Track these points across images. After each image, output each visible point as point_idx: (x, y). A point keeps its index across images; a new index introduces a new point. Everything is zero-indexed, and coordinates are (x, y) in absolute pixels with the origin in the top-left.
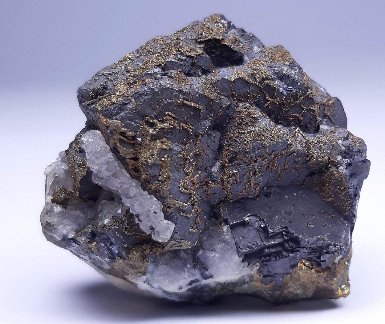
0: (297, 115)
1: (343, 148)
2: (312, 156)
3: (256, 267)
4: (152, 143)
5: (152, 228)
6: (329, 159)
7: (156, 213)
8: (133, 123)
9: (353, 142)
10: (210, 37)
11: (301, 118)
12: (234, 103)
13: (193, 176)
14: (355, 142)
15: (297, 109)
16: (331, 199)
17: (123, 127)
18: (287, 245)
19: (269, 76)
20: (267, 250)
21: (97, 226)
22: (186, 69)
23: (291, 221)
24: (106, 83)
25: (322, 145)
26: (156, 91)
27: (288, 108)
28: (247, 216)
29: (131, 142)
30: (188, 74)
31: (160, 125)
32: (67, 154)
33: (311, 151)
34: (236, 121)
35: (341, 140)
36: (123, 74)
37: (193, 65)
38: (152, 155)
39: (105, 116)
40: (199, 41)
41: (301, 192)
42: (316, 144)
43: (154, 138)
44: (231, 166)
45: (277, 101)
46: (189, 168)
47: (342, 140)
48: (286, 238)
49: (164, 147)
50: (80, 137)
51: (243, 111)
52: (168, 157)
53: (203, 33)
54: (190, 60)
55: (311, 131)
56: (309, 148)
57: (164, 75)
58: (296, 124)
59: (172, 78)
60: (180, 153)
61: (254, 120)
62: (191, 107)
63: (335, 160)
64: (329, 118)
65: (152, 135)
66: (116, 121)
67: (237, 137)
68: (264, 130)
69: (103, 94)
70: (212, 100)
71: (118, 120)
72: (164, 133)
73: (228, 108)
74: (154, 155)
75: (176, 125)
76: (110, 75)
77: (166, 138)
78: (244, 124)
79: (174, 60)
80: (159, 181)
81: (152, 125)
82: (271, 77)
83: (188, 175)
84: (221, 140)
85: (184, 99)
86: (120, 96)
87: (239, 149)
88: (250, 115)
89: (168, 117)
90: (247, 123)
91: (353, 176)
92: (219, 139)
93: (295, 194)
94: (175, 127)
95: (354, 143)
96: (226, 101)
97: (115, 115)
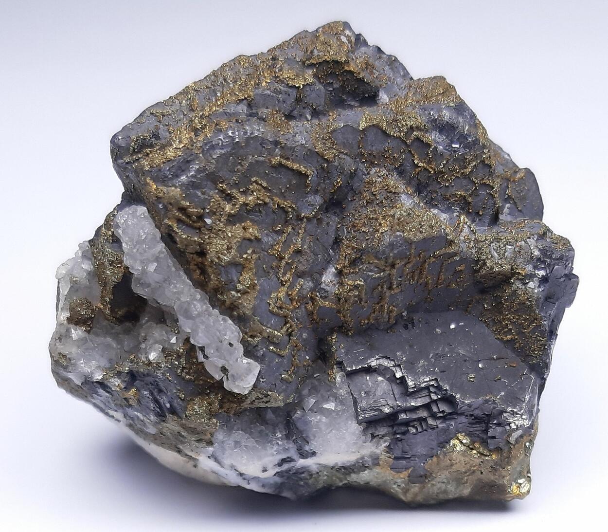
0: (463, 193)
1: (537, 253)
2: (485, 264)
3: (385, 441)
4: (229, 228)
5: (224, 370)
6: (512, 269)
7: (231, 345)
8: (199, 194)
9: (553, 243)
10: (326, 57)
11: (470, 200)
12: (362, 167)
13: (291, 287)
14: (556, 243)
15: (465, 182)
16: (509, 337)
17: (184, 199)
18: (435, 409)
19: (421, 124)
20: (403, 416)
21: (137, 363)
22: (287, 107)
23: (445, 370)
24: (158, 128)
25: (502, 246)
26: (238, 141)
27: (448, 180)
28: (373, 359)
29: (195, 223)
30: (289, 117)
31: (242, 199)
33: (484, 255)
34: (364, 198)
35: (533, 239)
36: (185, 115)
37: (298, 100)
38: (229, 248)
39: (156, 180)
40: (307, 64)
41: (463, 323)
42: (492, 243)
43: (232, 219)
44: (353, 273)
45: (432, 168)
46: (284, 274)
47: (535, 239)
48: (434, 397)
49: (248, 235)
51: (376, 181)
52: (254, 252)
53: (315, 50)
54: (294, 93)
55: (484, 222)
56: (480, 249)
57: (251, 115)
58: (462, 209)
59: (264, 120)
60: (272, 246)
61: (393, 197)
62: (292, 170)
63: (521, 272)
64: (515, 203)
65: (230, 215)
66: (173, 188)
67: (364, 225)
68: (409, 215)
69: (151, 146)
70: (327, 161)
71: (176, 187)
72: (248, 212)
73: (353, 175)
74: (231, 248)
75: (267, 200)
76: (163, 116)
77: (252, 221)
78: (377, 204)
79: (269, 92)
80: (238, 291)
81: (229, 198)
82: (425, 125)
83: (284, 285)
84: (337, 230)
85: (282, 157)
86: (180, 148)
87: (367, 245)
88: (387, 189)
89: (256, 186)
90: (382, 202)
91: (549, 300)
92: (334, 228)
93: (452, 327)
94: (265, 204)
95: (554, 244)
96: (350, 165)
97: (171, 179)
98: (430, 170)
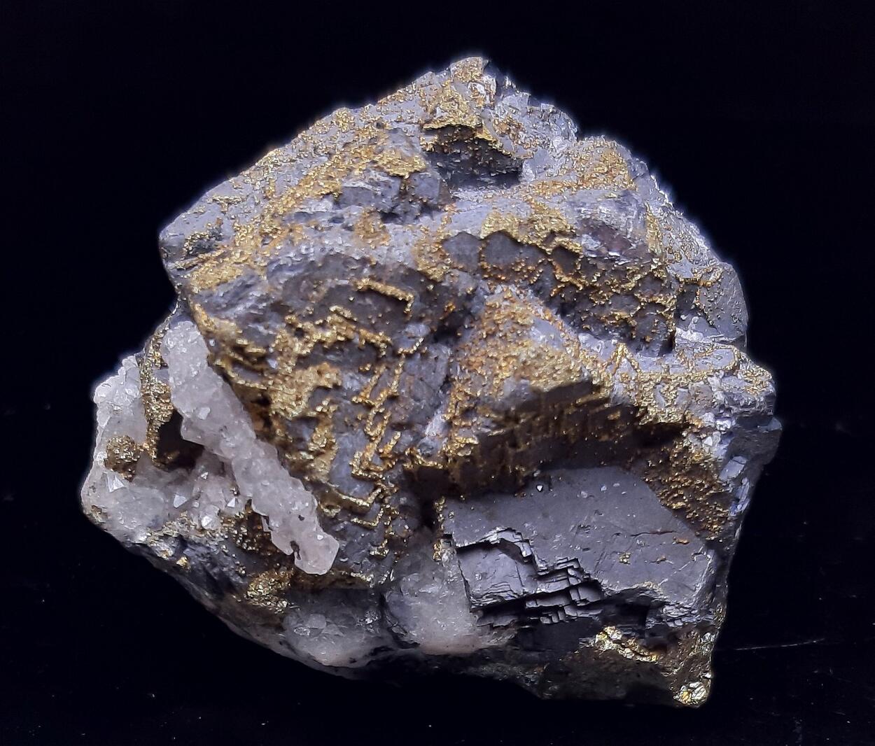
0: (624, 314)
1: (720, 397)
2: (646, 412)
3: (509, 634)
4: (299, 372)
5: (294, 545)
6: (684, 417)
7: (301, 518)
8: (261, 328)
9: (746, 381)
10: (451, 120)
11: (633, 323)
12: (484, 285)
13: (383, 442)
14: (751, 382)
15: (626, 300)
16: (680, 504)
17: (240, 336)
18: (574, 596)
19: (566, 227)
20: (531, 605)
21: (189, 525)
22: (386, 204)
23: (589, 547)
24: (220, 223)
25: (672, 388)
26: (313, 261)
27: (604, 297)
28: (493, 532)
29: (257, 365)
30: (388, 216)
31: (317, 336)
32: (139, 364)
33: (645, 401)
34: (483, 328)
35: (718, 376)
36: (256, 204)
37: (403, 194)
38: (298, 399)
39: (207, 308)
40: (426, 129)
41: (618, 484)
42: (659, 384)
43: (303, 362)
44: (464, 426)
45: (581, 283)
46: (375, 426)
47: (721, 377)
48: (574, 582)
49: (323, 383)
50: (162, 335)
51: (500, 306)
52: (332, 403)
53: (438, 109)
54: (396, 184)
55: (653, 351)
56: (641, 392)
57: (335, 220)
58: (622, 335)
59: (350, 229)
60: (357, 393)
61: (520, 330)
62: (384, 296)
63: (696, 424)
64: (705, 316)
65: (300, 357)
66: (227, 322)
67: (482, 365)
68: (539, 356)
69: (209, 250)
70: (434, 282)
71: (231, 321)
72: (326, 351)
73: (469, 297)
74: (300, 399)
75: (351, 334)
76: (229, 204)
77: (330, 361)
78: (500, 338)
79: (361, 184)
80: (310, 453)
81: (300, 333)
82: (571, 228)
83: (372, 441)
84: (449, 365)
85: (372, 278)
86: (240, 263)
87: (483, 393)
88: (513, 319)
89: (336, 318)
90: (505, 335)
91: (736, 458)
92: (445, 363)
93: (604, 488)
94: (348, 340)
95: (746, 384)
96: (466, 284)
97: (225, 309)
98: (578, 285)
